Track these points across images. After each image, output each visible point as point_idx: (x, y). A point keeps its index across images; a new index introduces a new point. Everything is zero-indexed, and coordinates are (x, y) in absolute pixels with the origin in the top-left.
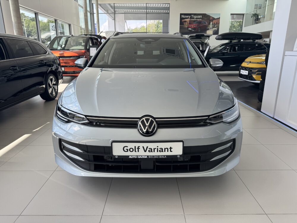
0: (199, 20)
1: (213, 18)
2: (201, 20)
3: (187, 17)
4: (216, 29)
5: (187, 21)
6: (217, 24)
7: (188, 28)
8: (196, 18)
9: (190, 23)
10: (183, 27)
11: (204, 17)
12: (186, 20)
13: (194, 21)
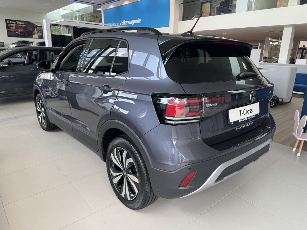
0: (24, 26)
1: (36, 25)
2: (26, 26)
3: (12, 22)
4: (41, 34)
5: (13, 26)
6: (40, 30)
7: (15, 32)
8: (21, 24)
9: (16, 28)
10: (10, 30)
11: (28, 24)
12: (11, 25)
13: (20, 27)
